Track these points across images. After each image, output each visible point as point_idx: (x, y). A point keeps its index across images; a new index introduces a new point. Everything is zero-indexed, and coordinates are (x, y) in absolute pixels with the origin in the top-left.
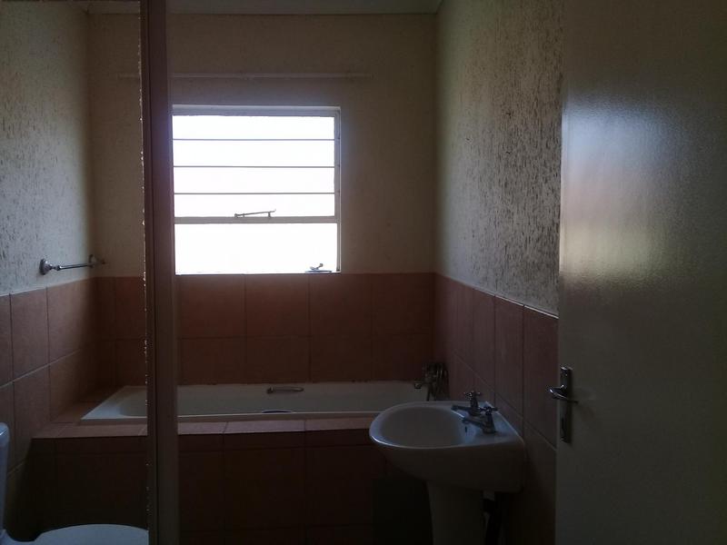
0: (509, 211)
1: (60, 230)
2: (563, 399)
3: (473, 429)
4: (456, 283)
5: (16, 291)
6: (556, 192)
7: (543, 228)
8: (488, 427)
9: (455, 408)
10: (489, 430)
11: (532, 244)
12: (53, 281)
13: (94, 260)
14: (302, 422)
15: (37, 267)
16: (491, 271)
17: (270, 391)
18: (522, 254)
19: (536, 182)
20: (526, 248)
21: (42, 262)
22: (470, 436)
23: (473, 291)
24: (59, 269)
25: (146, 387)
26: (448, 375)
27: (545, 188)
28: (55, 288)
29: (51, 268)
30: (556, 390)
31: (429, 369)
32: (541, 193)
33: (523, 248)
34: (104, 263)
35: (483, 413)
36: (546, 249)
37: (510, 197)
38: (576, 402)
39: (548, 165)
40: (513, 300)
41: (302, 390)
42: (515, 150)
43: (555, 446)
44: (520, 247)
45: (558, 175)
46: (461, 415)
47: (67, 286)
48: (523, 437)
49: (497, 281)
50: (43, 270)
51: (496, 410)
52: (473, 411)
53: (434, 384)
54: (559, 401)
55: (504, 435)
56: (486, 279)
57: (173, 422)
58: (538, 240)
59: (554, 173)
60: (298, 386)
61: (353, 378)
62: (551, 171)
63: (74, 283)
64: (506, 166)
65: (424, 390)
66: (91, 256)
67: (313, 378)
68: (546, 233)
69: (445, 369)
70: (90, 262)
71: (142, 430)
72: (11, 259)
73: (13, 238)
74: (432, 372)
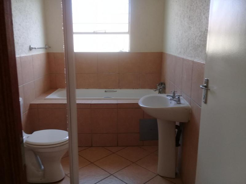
0: (190, 27)
1: (35, 36)
2: (205, 89)
3: (173, 102)
4: (170, 55)
5: (22, 55)
6: (207, 18)
7: (202, 32)
8: (179, 101)
9: (167, 96)
10: (179, 103)
11: (198, 38)
12: (34, 53)
13: (47, 46)
14: (116, 101)
15: (28, 48)
16: (182, 49)
17: (106, 91)
18: (194, 42)
19: (201, 15)
20: (195, 40)
21: (30, 46)
22: (172, 104)
23: (176, 57)
24: (36, 49)
25: (66, 89)
26: (165, 86)
27: (203, 17)
28: (34, 55)
29: (33, 48)
30: (203, 86)
31: (159, 85)
32: (202, 19)
33: (194, 40)
34: (50, 48)
35: (177, 97)
36: (202, 39)
37: (190, 22)
38: (209, 90)
39: (205, 8)
40: (190, 59)
41: (116, 91)
42: (193, 4)
43: (201, 106)
44: (193, 39)
45: (208, 12)
46: (169, 98)
47: (38, 54)
48: (190, 105)
49: (184, 52)
50: (31, 49)
51: (181, 96)
52: (174, 97)
53: (161, 90)
54: (203, 89)
55: (184, 104)
56: (180, 52)
57: (75, 100)
58: (200, 36)
59: (207, 11)
60: (115, 90)
61: (133, 88)
62: (206, 10)
63: (41, 54)
64: (190, 11)
65: (157, 92)
66: (46, 45)
67: (120, 87)
68: (203, 34)
69: (165, 84)
70: (46, 46)
71: (65, 102)
72: (20, 45)
73: (20, 37)
74: (160, 86)
